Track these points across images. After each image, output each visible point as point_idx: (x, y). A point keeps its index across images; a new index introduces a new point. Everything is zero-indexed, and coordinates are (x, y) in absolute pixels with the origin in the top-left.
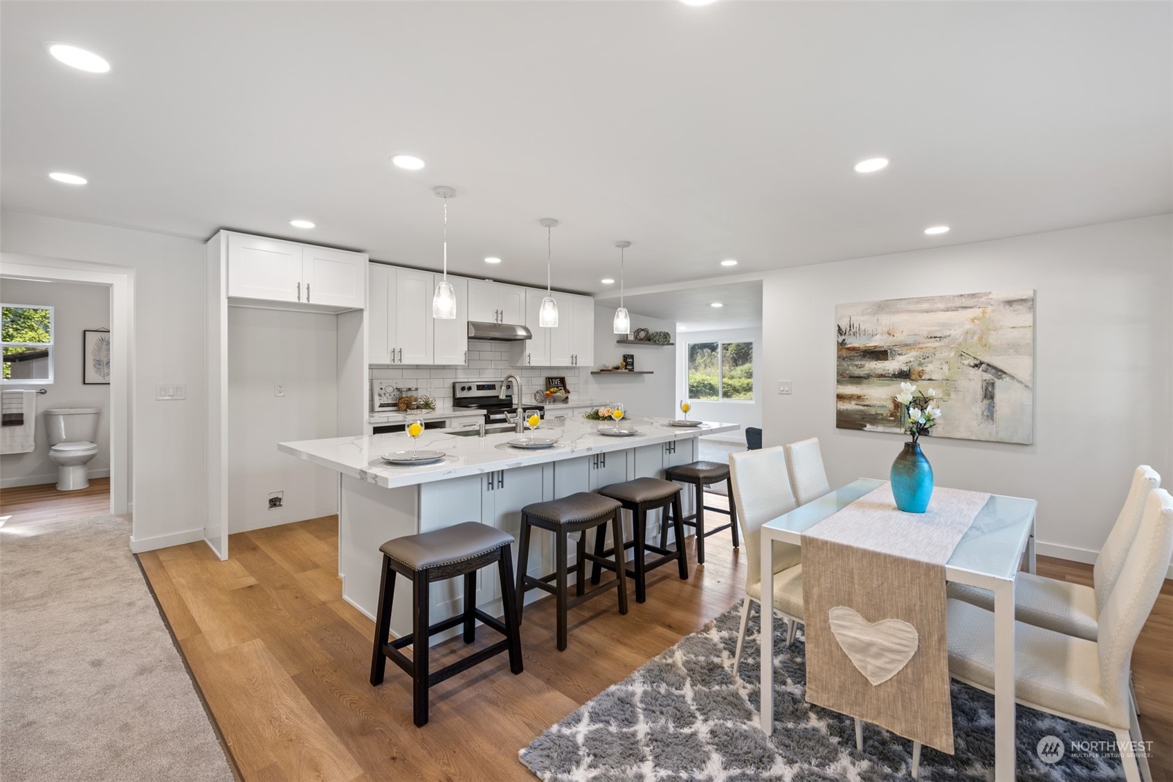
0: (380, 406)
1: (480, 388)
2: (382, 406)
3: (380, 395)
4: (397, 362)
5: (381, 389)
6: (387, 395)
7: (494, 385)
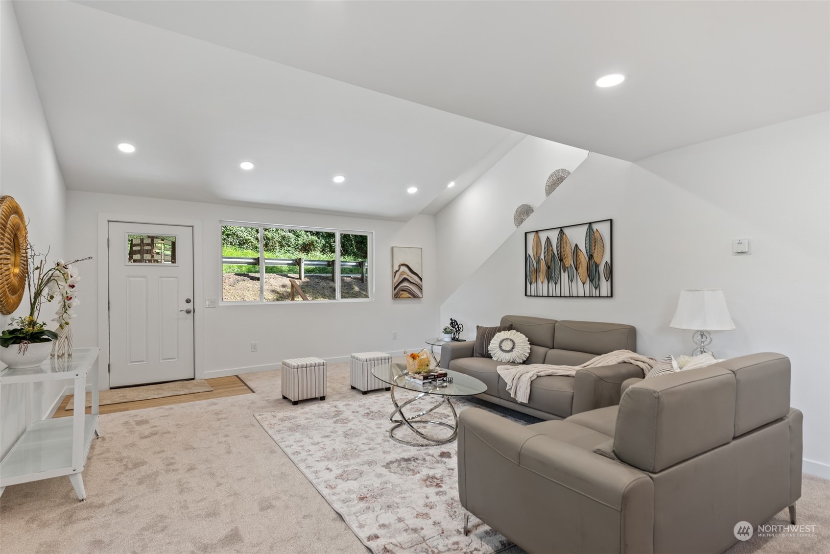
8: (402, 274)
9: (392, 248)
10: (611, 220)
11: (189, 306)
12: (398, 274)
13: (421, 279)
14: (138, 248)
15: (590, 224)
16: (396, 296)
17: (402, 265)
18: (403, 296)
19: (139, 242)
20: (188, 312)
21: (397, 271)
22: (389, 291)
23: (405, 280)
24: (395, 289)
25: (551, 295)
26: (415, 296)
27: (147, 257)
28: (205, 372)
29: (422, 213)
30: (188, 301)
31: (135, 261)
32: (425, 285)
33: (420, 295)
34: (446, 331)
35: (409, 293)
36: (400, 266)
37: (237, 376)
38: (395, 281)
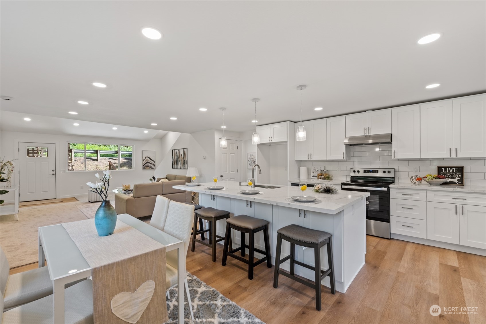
0: (313, 177)
1: (365, 171)
2: (313, 176)
3: (313, 172)
4: (310, 159)
5: (314, 170)
6: (316, 172)
7: (378, 171)
8: (146, 160)
9: (142, 151)
10: (187, 148)
11: (54, 173)
12: (145, 160)
13: (155, 162)
14: (32, 152)
15: (184, 149)
16: (144, 168)
17: (147, 157)
18: (147, 168)
19: (32, 149)
20: (53, 175)
21: (144, 159)
22: (141, 167)
23: (148, 162)
24: (143, 166)
25: (180, 168)
26: (152, 168)
27: (36, 155)
28: (60, 196)
29: (154, 138)
30: (53, 171)
31: (30, 156)
32: (156, 164)
33: (154, 168)
34: (151, 180)
35: (149, 167)
36: (145, 158)
37: (74, 198)
38: (143, 163)
